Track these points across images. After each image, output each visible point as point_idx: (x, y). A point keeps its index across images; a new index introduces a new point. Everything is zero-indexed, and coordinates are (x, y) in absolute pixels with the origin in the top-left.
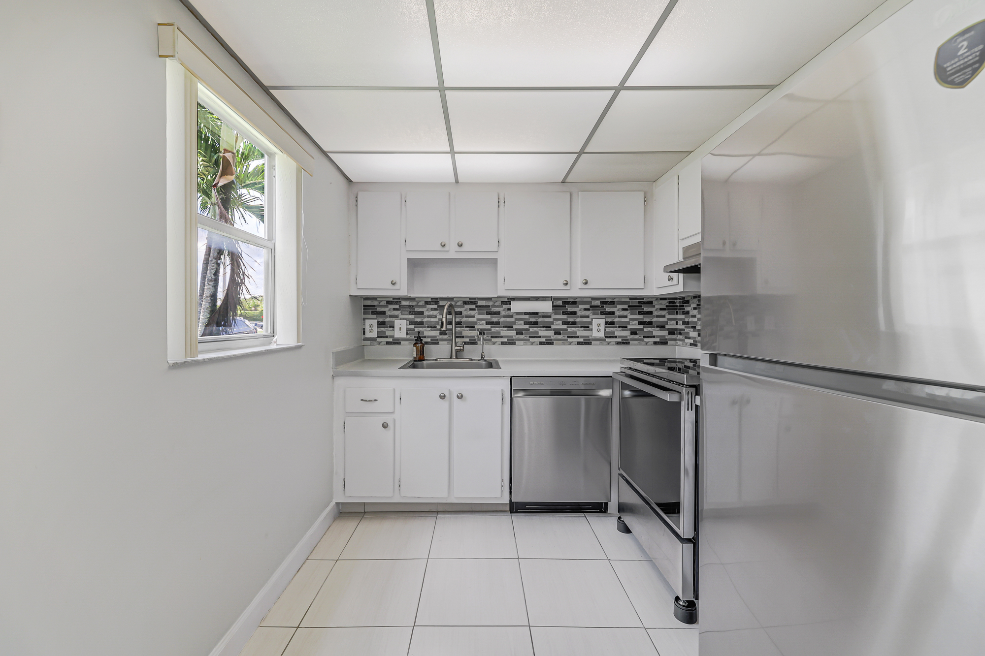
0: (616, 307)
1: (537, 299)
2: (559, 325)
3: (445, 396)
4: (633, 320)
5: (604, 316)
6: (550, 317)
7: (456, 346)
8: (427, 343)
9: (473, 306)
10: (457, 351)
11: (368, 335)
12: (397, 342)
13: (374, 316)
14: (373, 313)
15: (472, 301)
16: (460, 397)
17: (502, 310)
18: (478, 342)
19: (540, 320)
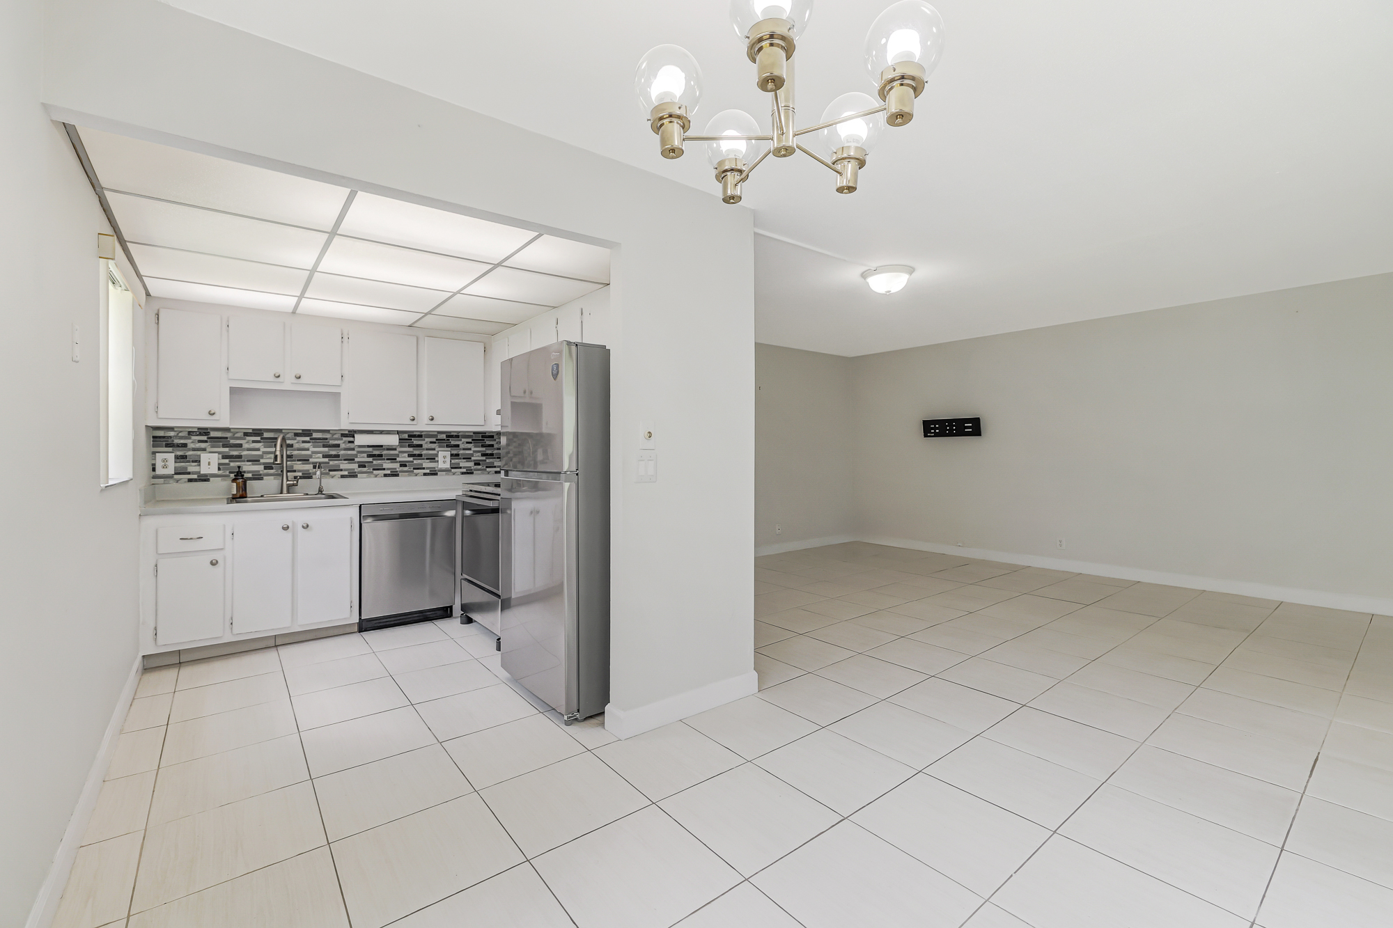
0: (461, 440)
1: (381, 432)
2: (405, 457)
3: (288, 527)
4: (476, 452)
5: (449, 449)
6: (395, 449)
7: (287, 480)
8: (250, 479)
9: (307, 439)
10: (289, 486)
11: (159, 471)
12: (204, 479)
13: (170, 449)
14: (167, 446)
15: (307, 433)
16: (306, 527)
17: (343, 443)
18: (314, 476)
19: (385, 452)
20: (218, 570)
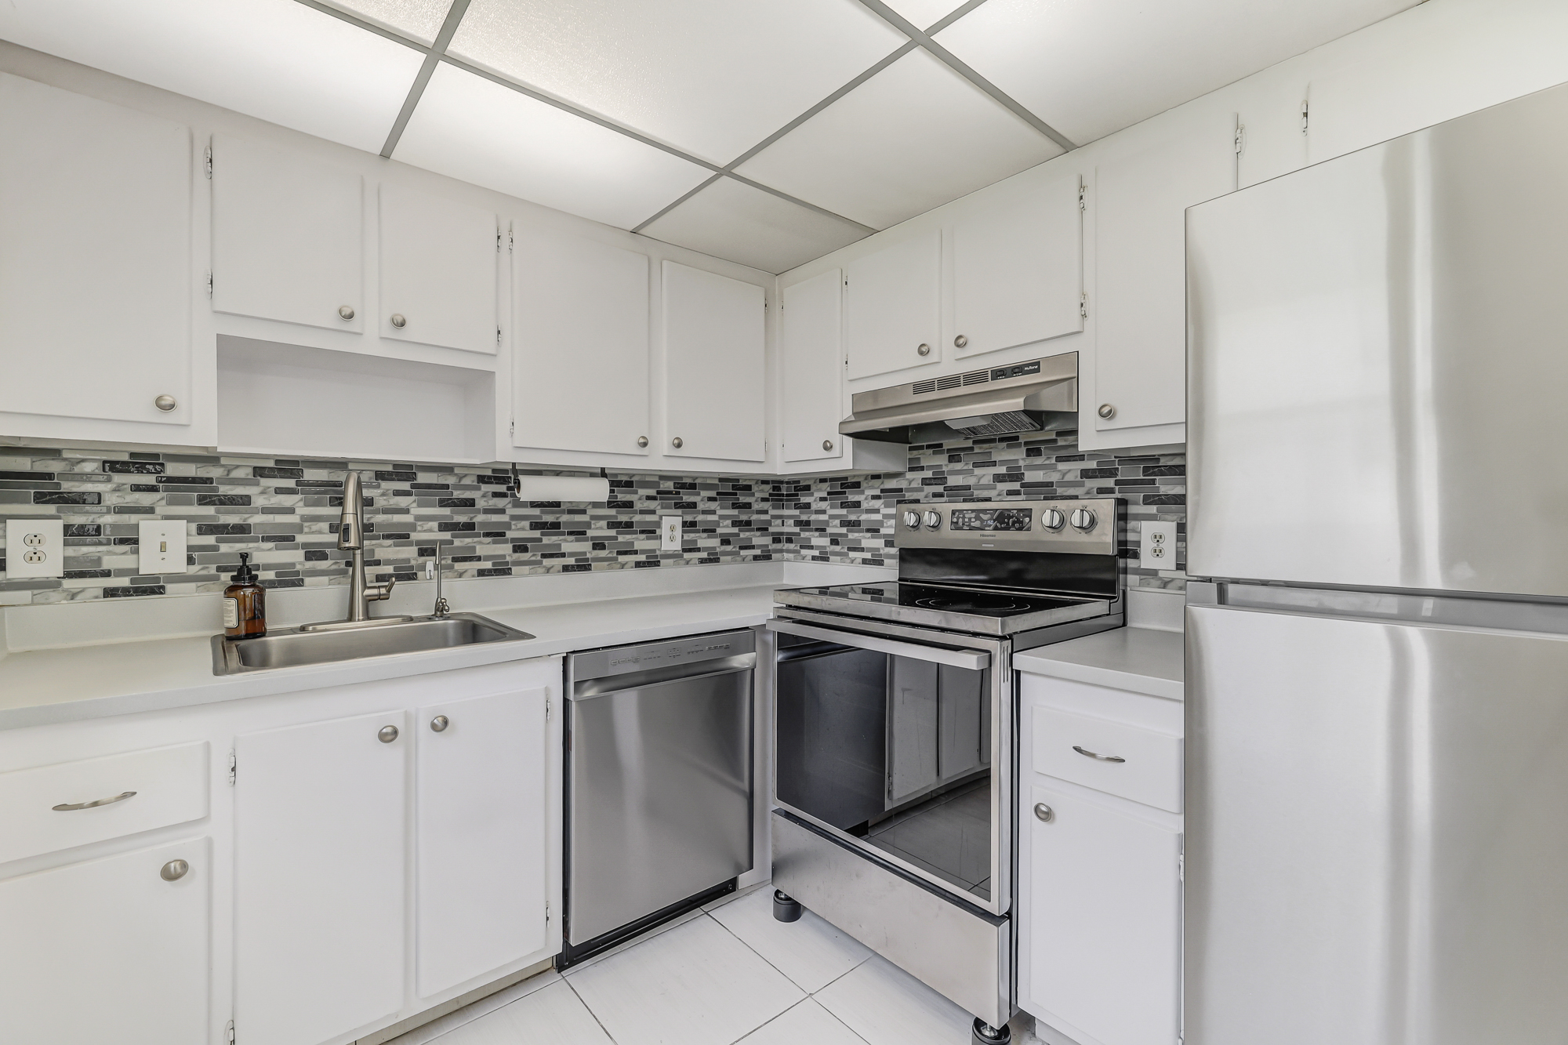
0: (699, 494)
1: (557, 472)
2: (601, 528)
3: (395, 732)
4: (722, 516)
5: (679, 512)
6: (584, 512)
7: (365, 587)
8: (272, 584)
9: (405, 486)
10: (368, 601)
11: (20, 569)
12: (149, 587)
13: (51, 509)
14: (42, 499)
15: (403, 472)
16: (441, 725)
17: (482, 497)
18: (420, 574)
19: (564, 518)
20: (191, 888)
